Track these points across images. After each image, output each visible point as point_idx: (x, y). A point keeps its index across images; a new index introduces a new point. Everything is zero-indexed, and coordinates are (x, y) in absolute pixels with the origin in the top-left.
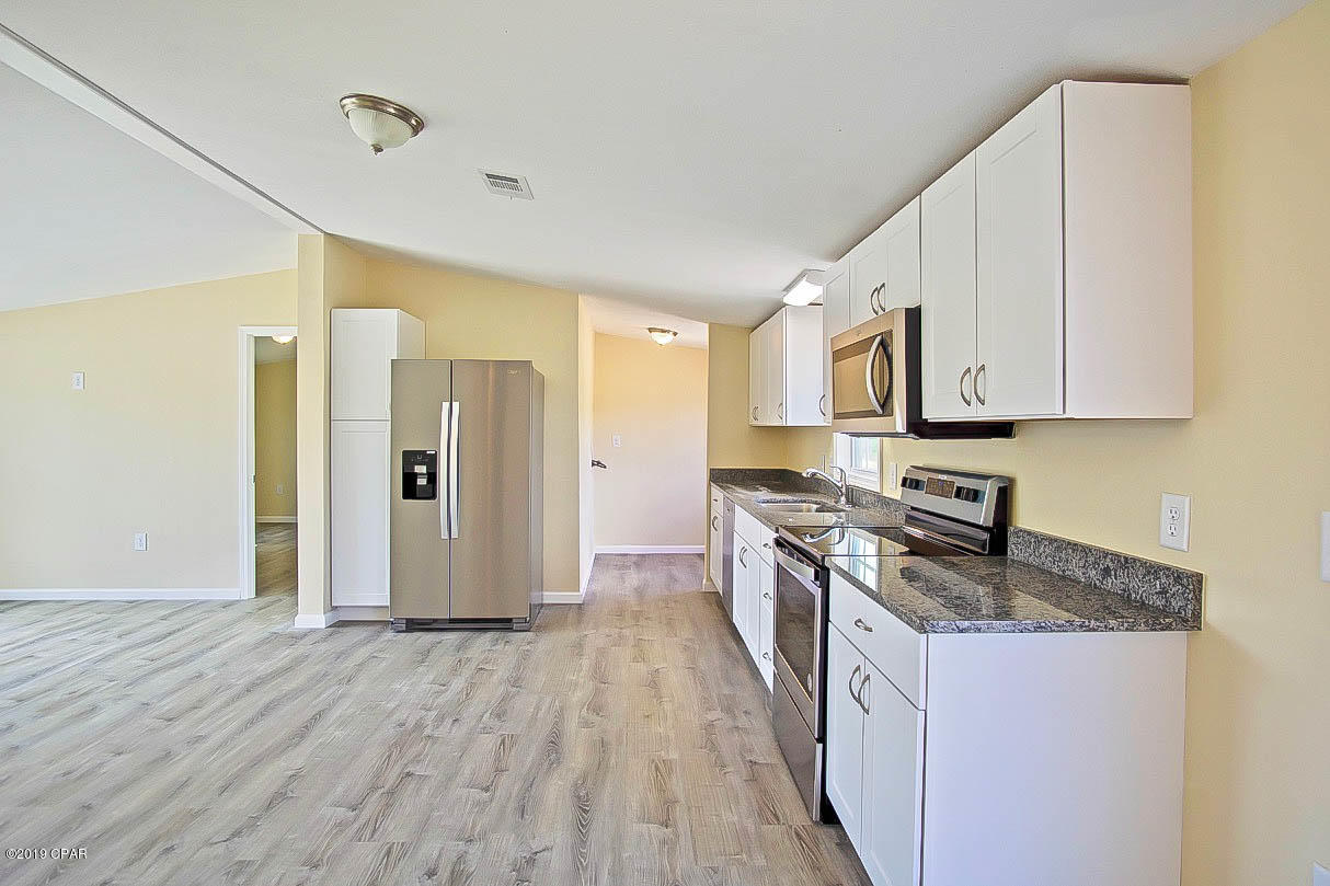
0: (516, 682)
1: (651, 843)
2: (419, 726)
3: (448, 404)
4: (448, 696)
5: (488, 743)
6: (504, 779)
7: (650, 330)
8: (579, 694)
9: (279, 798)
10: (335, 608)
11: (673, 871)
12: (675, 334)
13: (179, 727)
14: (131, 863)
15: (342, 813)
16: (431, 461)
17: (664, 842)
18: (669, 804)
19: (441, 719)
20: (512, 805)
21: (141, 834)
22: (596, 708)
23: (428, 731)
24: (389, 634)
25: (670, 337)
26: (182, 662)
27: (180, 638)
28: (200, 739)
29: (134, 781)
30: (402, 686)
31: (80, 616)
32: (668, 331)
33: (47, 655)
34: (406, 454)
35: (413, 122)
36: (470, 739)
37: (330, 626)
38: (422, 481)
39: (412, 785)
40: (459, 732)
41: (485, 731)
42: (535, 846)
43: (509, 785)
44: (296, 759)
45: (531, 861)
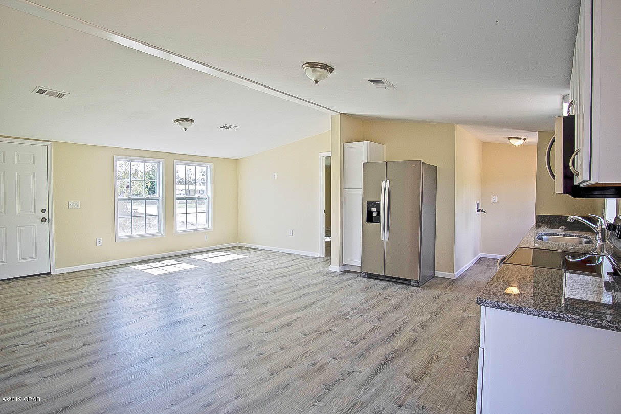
0: (396, 307)
1: (404, 386)
2: (347, 314)
3: (385, 181)
4: (365, 306)
5: (368, 326)
6: (363, 342)
7: (509, 138)
8: (421, 318)
9: (288, 325)
10: (345, 265)
11: (404, 400)
12: (525, 139)
13: (275, 295)
14: (239, 331)
15: (301, 335)
16: (378, 206)
17: (409, 387)
18: (425, 373)
19: (356, 313)
20: (358, 352)
21: (247, 323)
22: (423, 325)
23: (348, 317)
24: (361, 278)
25: (520, 142)
26: (289, 275)
27: (294, 267)
28: (279, 300)
29: (255, 308)
30: (350, 298)
31: (271, 256)
32: (520, 138)
33: (257, 267)
34: (369, 203)
35: (328, 69)
36: (362, 323)
37: (342, 272)
38: (375, 215)
39: (330, 333)
40: (359, 320)
41: (370, 322)
42: (356, 369)
43: (363, 344)
44: (299, 315)
45: (350, 374)
